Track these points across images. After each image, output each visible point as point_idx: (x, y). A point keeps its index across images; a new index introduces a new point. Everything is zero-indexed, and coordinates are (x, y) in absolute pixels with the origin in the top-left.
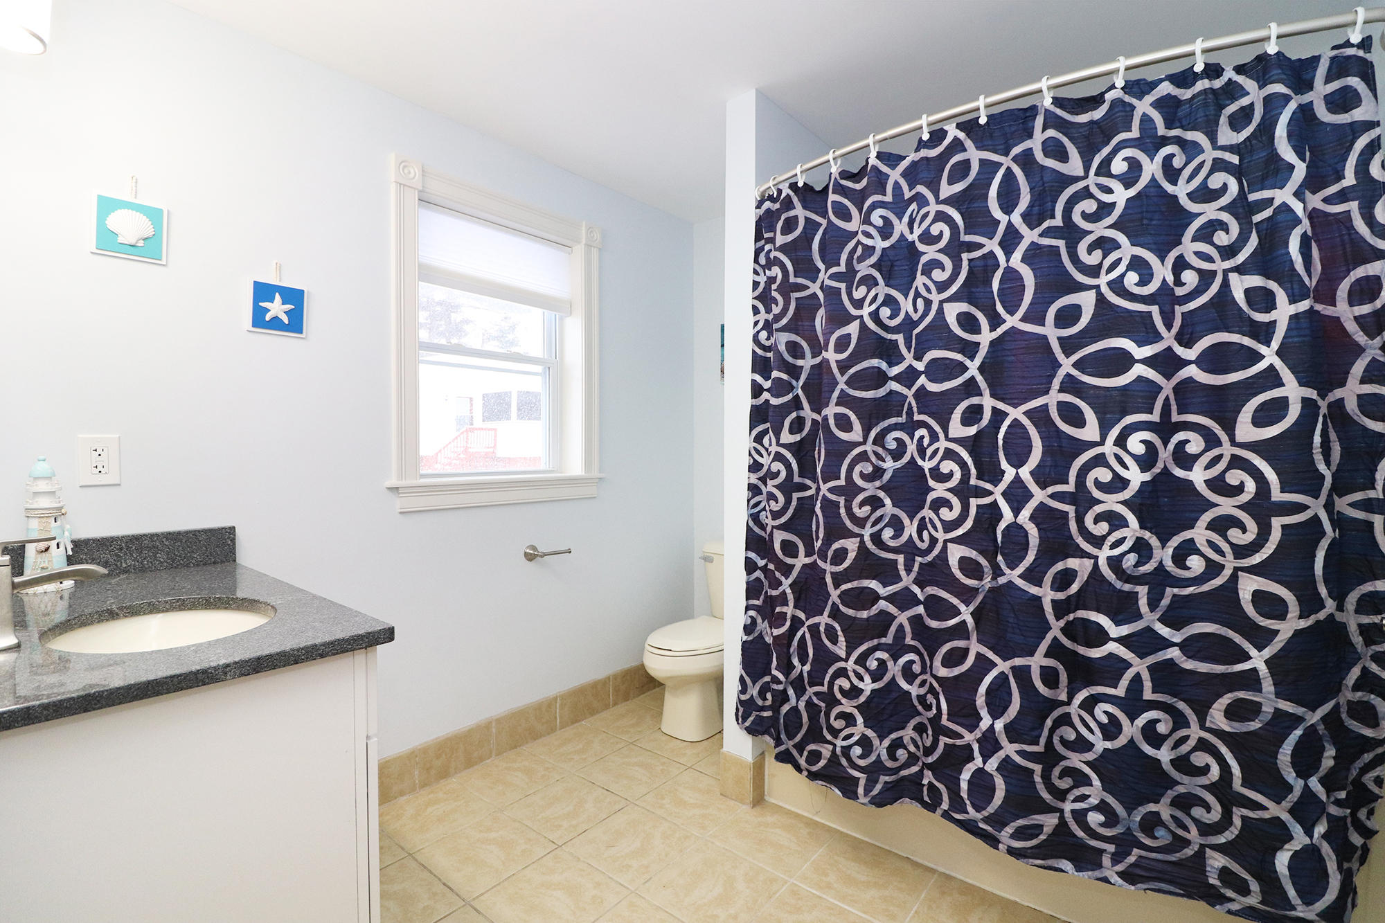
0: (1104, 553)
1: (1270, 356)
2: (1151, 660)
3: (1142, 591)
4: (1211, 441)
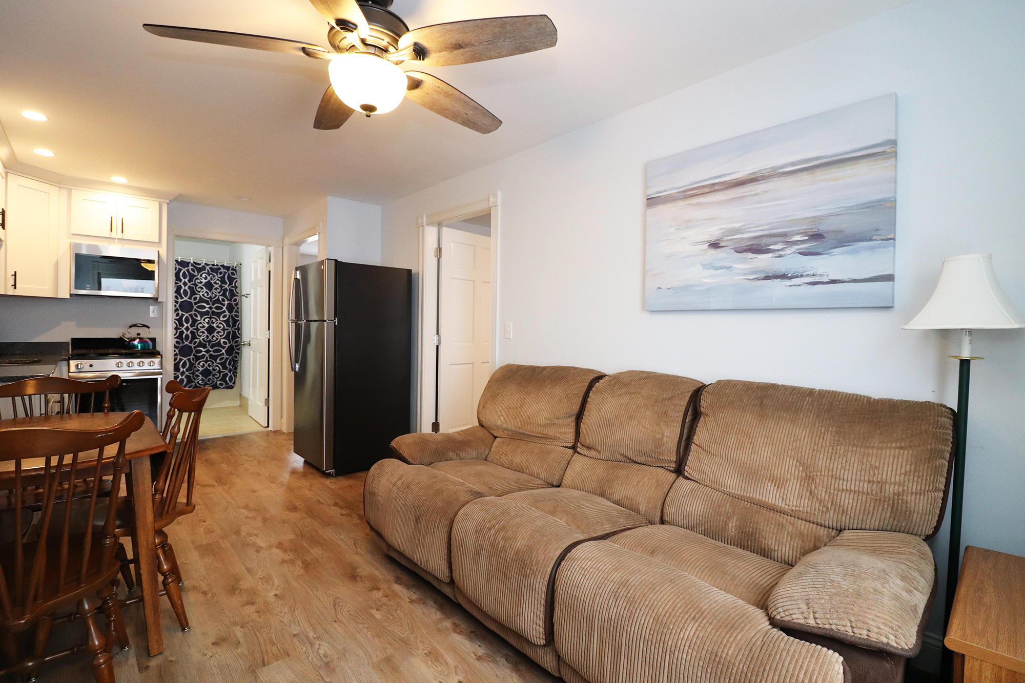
0: (201, 338)
1: (224, 308)
2: (209, 354)
3: (207, 343)
4: (217, 320)
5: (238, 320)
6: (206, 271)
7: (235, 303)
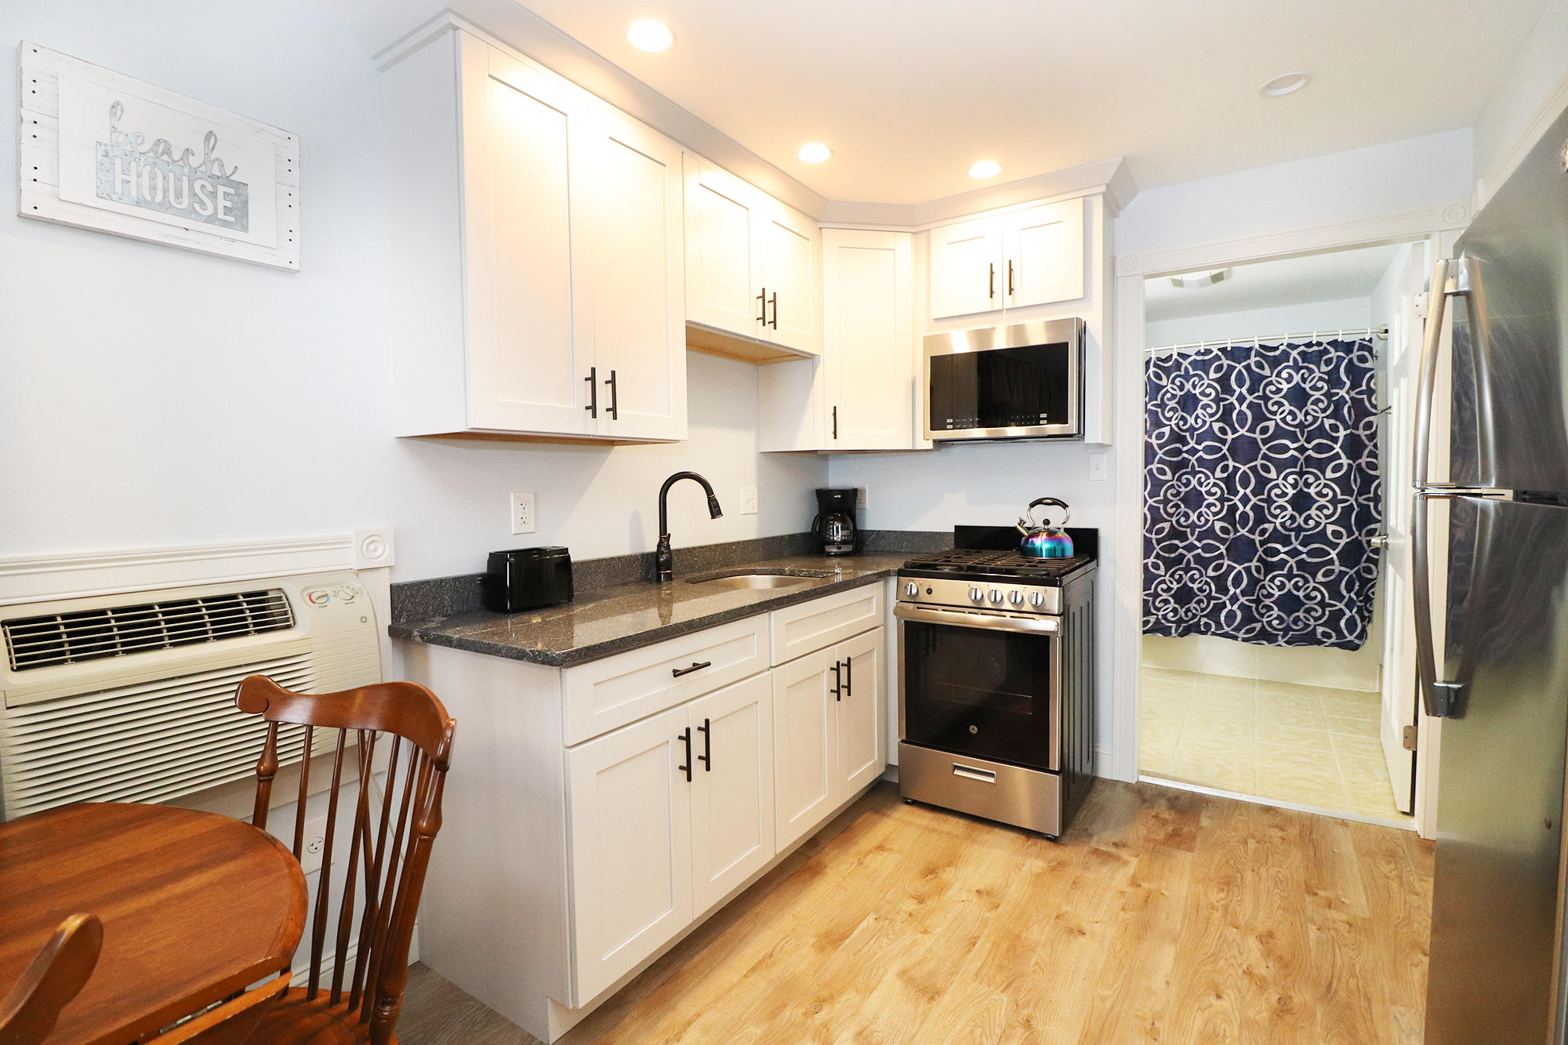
0: (1278, 521)
1: (1337, 448)
2: (1296, 559)
3: (1293, 534)
4: (1317, 478)
5: (1377, 477)
6: (1291, 363)
7: (1368, 432)
